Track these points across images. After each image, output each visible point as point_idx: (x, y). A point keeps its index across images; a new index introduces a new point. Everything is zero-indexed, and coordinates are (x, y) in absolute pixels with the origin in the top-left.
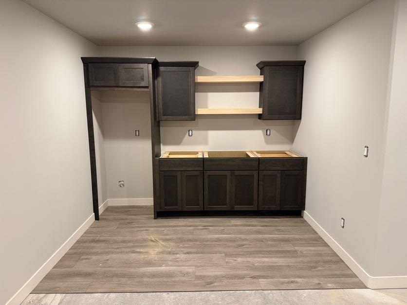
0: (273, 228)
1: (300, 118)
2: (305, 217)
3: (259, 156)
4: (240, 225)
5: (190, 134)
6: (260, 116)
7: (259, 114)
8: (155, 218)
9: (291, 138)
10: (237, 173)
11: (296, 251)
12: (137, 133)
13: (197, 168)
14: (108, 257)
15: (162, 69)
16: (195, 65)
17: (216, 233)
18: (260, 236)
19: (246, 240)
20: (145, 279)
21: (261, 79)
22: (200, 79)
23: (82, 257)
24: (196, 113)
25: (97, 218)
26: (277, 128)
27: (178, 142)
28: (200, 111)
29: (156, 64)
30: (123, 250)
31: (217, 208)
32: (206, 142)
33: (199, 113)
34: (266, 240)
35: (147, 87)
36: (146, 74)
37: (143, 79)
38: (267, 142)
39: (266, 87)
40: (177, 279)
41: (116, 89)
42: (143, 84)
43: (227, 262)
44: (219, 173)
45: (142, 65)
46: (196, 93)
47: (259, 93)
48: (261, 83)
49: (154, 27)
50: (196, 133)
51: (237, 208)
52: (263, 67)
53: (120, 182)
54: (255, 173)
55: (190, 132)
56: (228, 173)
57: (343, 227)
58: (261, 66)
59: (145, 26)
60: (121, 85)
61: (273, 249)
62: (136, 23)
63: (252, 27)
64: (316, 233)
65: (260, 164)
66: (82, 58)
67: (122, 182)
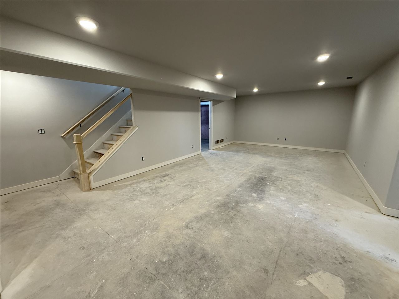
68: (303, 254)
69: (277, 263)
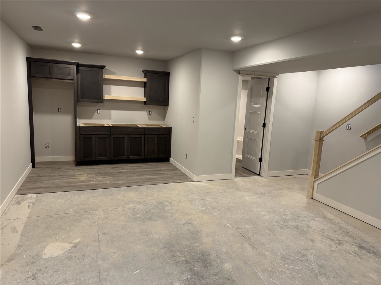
0: (153, 167)
1: (168, 105)
2: (171, 161)
3: (145, 126)
4: (134, 166)
5: (99, 112)
6: (145, 103)
7: (144, 101)
8: (76, 166)
9: (163, 116)
10: (131, 136)
11: (164, 173)
12: (60, 110)
13: (106, 133)
14: (55, 181)
15: (81, 68)
16: (103, 67)
17: (120, 170)
18: (146, 170)
19: (138, 171)
20: (82, 187)
21: (145, 80)
22: (106, 76)
23: (37, 182)
24: (104, 98)
25: (34, 166)
26: (155, 110)
27: (90, 118)
28: (106, 97)
29: (78, 65)
30: (62, 178)
31: (118, 158)
32: (110, 118)
33: (106, 98)
34: (149, 171)
35: (72, 80)
36: (72, 72)
37: (70, 75)
38: (150, 119)
39: (148, 85)
40: (101, 185)
41: (51, 80)
42: (70, 77)
43: (127, 179)
44: (120, 136)
45: (69, 66)
46: (104, 85)
47: (144, 88)
48: (145, 83)
49: (82, 46)
50: (103, 112)
51: (132, 157)
52: (146, 73)
53: (45, 144)
54: (143, 136)
55: (99, 110)
56: (126, 136)
57: (186, 159)
58: (145, 72)
59: (76, 45)
60: (54, 77)
61: (152, 173)
62: (71, 43)
63: (140, 52)
64: (176, 167)
65: (146, 130)
66: (27, 58)
67: (48, 145)
68: (78, 259)
69: (99, 241)
